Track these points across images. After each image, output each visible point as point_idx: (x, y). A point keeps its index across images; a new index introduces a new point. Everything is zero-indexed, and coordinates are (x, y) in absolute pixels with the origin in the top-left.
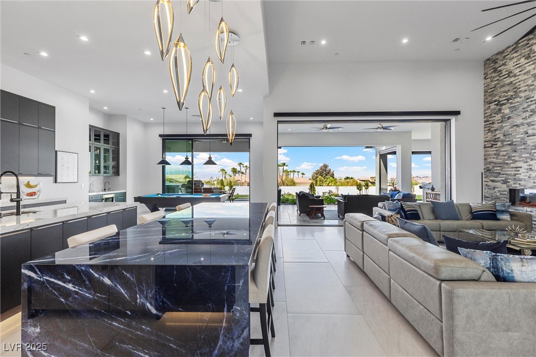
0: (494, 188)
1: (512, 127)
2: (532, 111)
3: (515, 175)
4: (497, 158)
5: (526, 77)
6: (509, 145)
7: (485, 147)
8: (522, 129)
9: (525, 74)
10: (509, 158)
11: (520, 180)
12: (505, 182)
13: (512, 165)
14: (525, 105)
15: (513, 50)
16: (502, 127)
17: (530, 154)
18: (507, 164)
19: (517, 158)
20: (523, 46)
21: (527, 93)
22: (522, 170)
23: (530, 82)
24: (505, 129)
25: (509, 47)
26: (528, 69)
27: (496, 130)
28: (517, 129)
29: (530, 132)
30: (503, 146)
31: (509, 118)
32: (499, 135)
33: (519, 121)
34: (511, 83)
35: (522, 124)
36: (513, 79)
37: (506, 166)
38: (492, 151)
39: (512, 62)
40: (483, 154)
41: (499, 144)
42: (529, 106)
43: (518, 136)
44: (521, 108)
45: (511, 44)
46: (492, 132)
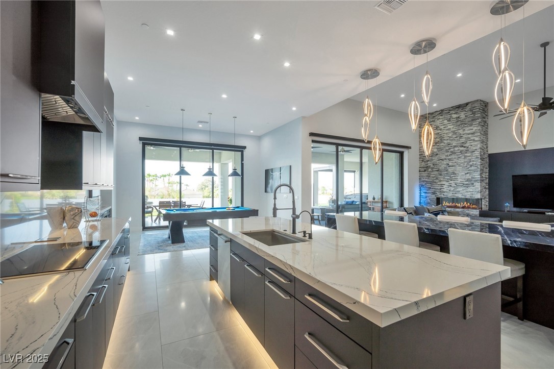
0: (426, 197)
1: (439, 160)
2: (451, 152)
3: (441, 189)
4: (428, 178)
5: (448, 131)
6: (437, 171)
7: (420, 171)
8: (445, 162)
9: (447, 130)
10: (437, 179)
11: (444, 192)
12: (434, 193)
13: (438, 183)
14: (447, 148)
15: (440, 113)
16: (432, 160)
17: (450, 177)
18: (435, 182)
19: (442, 179)
20: (446, 113)
21: (449, 141)
22: (445, 187)
23: (450, 135)
24: (434, 161)
25: (437, 112)
26: (449, 127)
27: (427, 161)
28: (442, 162)
29: (450, 164)
30: (433, 171)
31: (437, 154)
32: (430, 164)
33: (443, 157)
34: (438, 133)
35: (446, 159)
36: (439, 131)
37: (434, 183)
38: (425, 174)
39: (439, 121)
40: (418, 175)
41: (430, 170)
42: (450, 149)
43: (443, 166)
44: (445, 149)
45: (438, 110)
46: (425, 162)
